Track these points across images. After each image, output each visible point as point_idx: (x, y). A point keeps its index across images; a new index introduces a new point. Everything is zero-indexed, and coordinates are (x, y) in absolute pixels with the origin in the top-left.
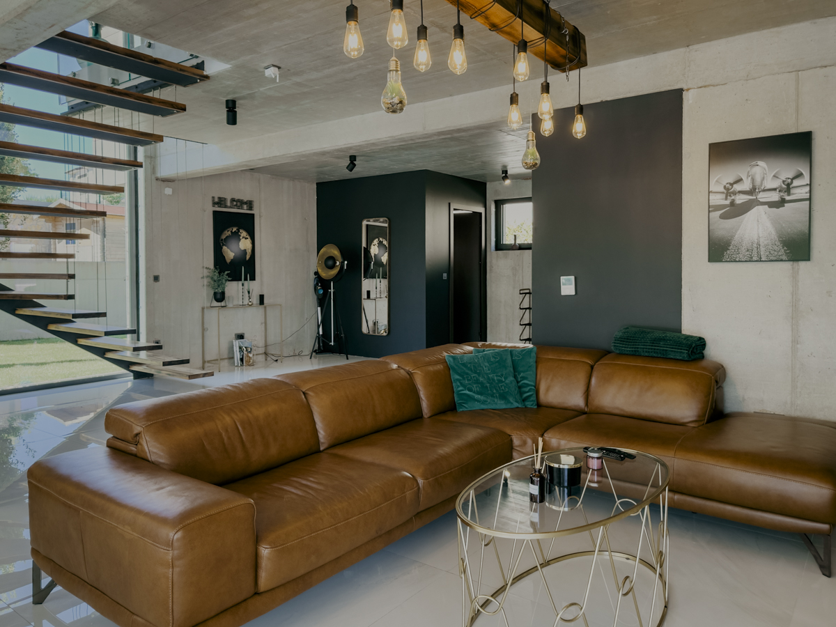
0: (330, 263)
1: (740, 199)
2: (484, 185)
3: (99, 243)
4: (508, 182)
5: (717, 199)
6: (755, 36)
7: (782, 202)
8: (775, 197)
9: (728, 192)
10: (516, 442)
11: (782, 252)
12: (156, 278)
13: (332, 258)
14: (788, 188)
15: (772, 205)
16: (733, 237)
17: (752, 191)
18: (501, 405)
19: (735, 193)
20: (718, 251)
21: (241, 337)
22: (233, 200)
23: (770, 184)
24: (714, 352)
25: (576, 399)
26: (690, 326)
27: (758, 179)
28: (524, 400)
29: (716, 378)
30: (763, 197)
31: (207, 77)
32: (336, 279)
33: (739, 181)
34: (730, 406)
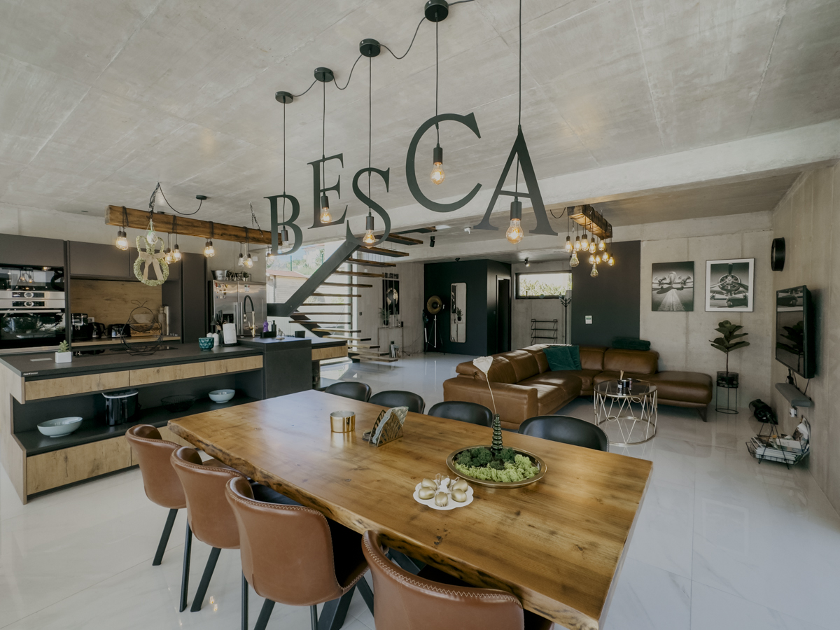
0: (435, 305)
1: (665, 286)
2: (510, 265)
3: (273, 291)
4: (528, 265)
5: (656, 286)
6: (671, 222)
7: (682, 288)
8: (679, 286)
9: (660, 283)
10: (583, 381)
11: (682, 308)
12: (361, 314)
13: (436, 303)
14: (684, 283)
15: (678, 289)
16: (662, 301)
17: (670, 283)
18: (569, 369)
19: (663, 284)
20: (656, 306)
21: (393, 343)
22: (391, 274)
23: (677, 281)
24: (654, 347)
25: (598, 367)
26: (643, 336)
27: (673, 279)
28: (577, 367)
29: (655, 357)
30: (674, 286)
31: (436, 230)
32: (438, 314)
33: (665, 279)
34: (660, 369)
